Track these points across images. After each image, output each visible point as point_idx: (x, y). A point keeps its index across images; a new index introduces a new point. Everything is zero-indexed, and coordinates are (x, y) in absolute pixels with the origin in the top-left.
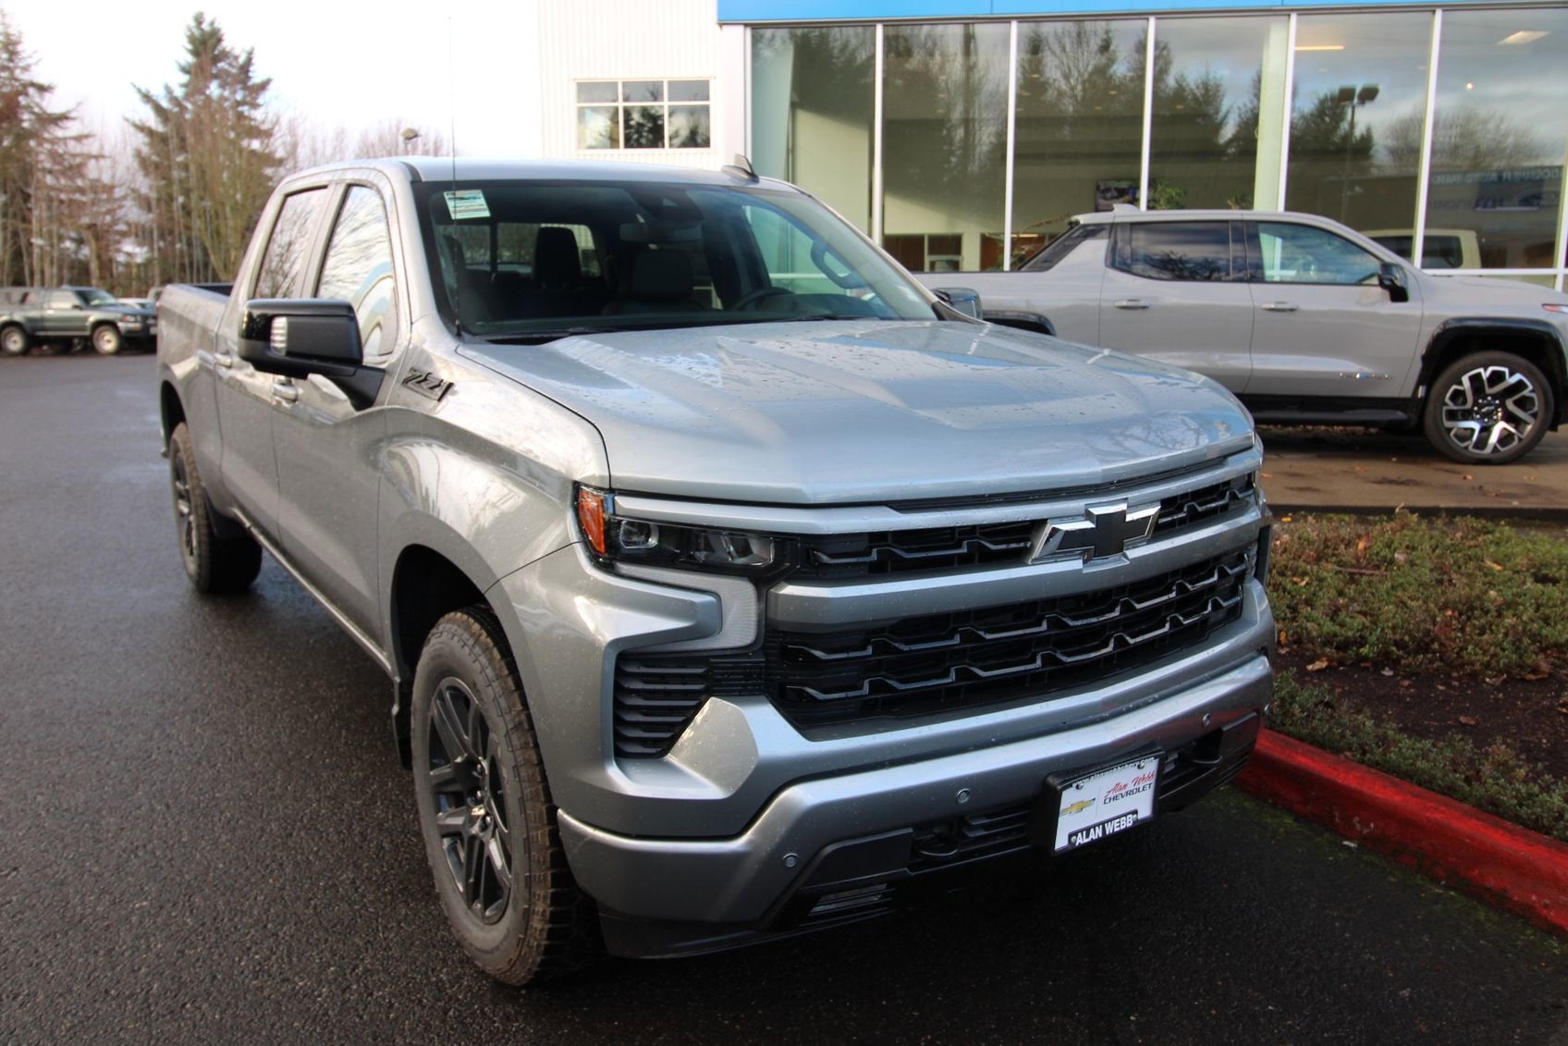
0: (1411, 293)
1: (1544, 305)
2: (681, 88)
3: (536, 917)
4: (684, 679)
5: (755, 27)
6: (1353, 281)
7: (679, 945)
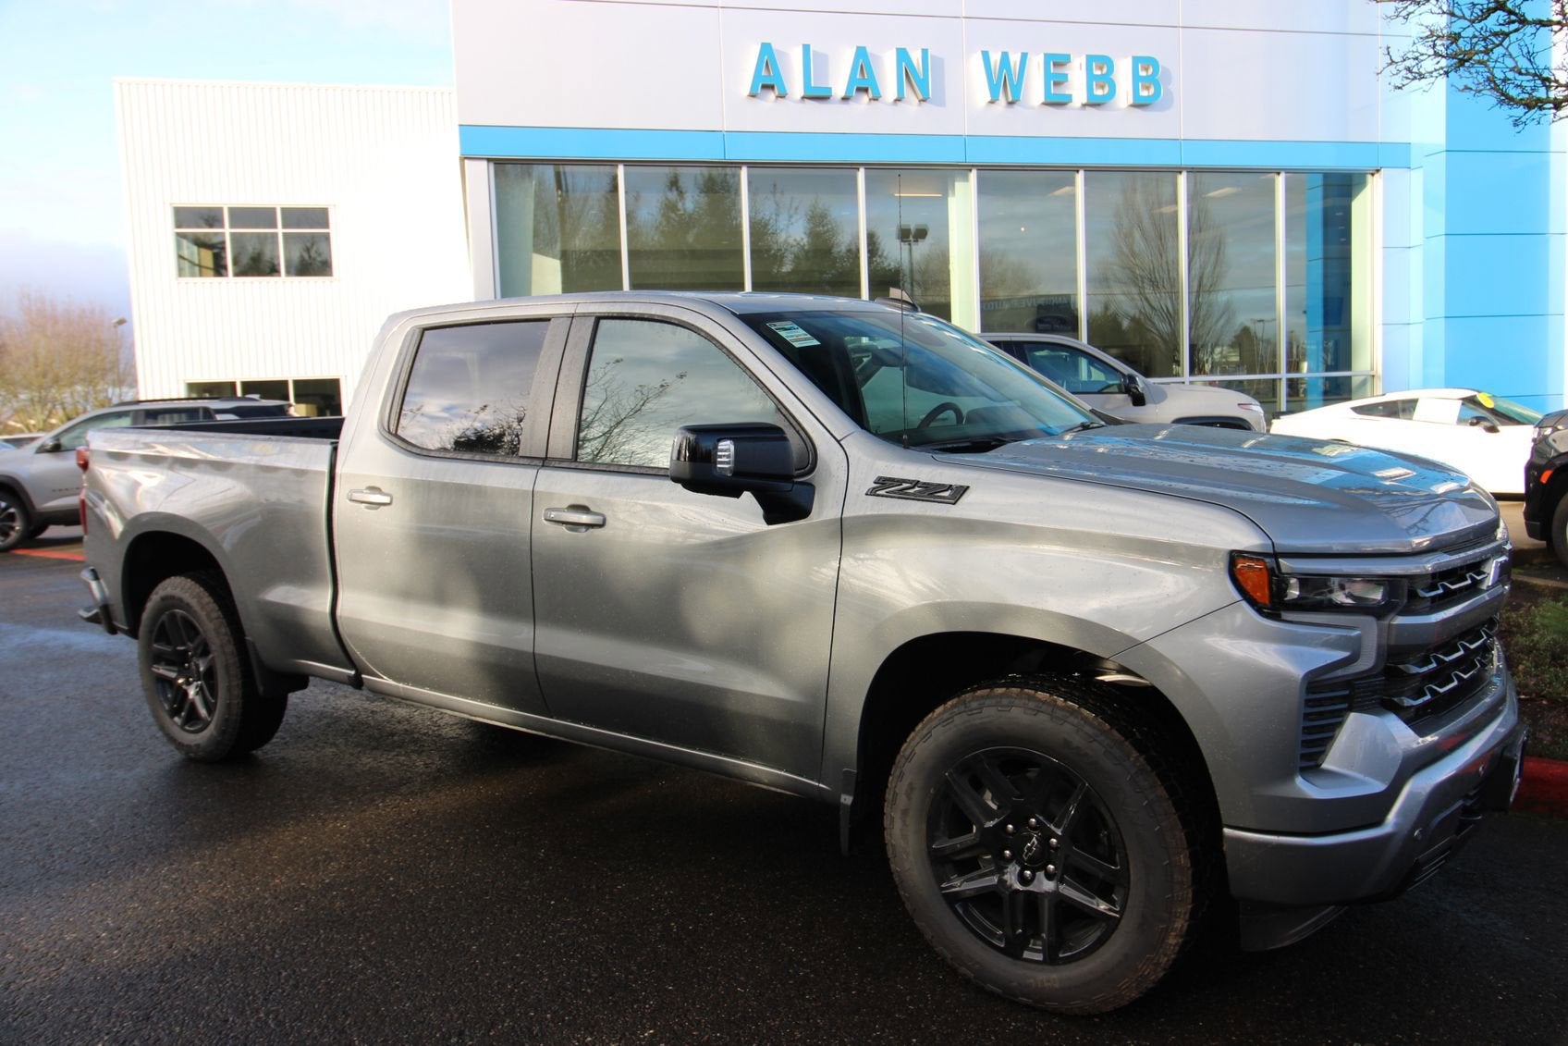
0: (1147, 397)
1: (1239, 404)
2: (296, 216)
3: (1173, 934)
4: (1333, 700)
5: (499, 164)
6: (1096, 390)
7: (1293, 931)
